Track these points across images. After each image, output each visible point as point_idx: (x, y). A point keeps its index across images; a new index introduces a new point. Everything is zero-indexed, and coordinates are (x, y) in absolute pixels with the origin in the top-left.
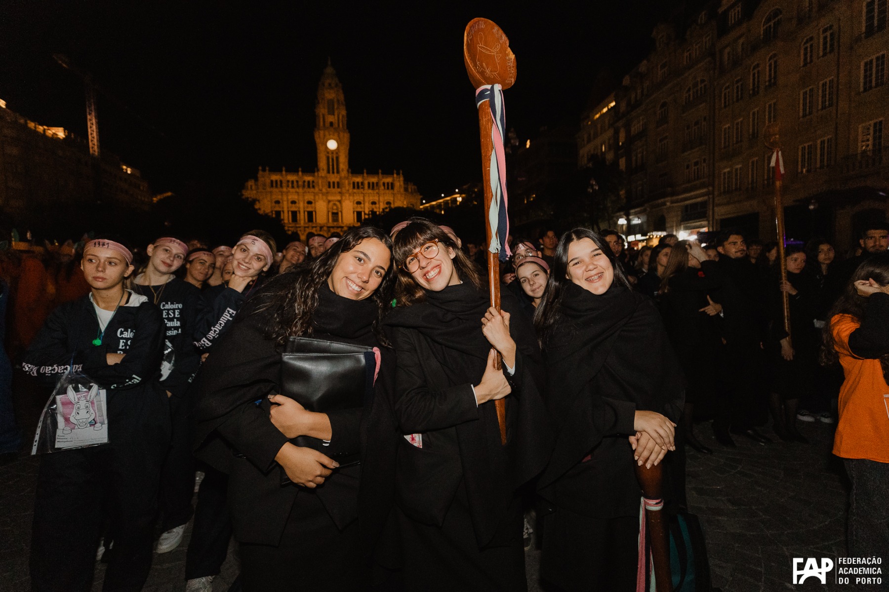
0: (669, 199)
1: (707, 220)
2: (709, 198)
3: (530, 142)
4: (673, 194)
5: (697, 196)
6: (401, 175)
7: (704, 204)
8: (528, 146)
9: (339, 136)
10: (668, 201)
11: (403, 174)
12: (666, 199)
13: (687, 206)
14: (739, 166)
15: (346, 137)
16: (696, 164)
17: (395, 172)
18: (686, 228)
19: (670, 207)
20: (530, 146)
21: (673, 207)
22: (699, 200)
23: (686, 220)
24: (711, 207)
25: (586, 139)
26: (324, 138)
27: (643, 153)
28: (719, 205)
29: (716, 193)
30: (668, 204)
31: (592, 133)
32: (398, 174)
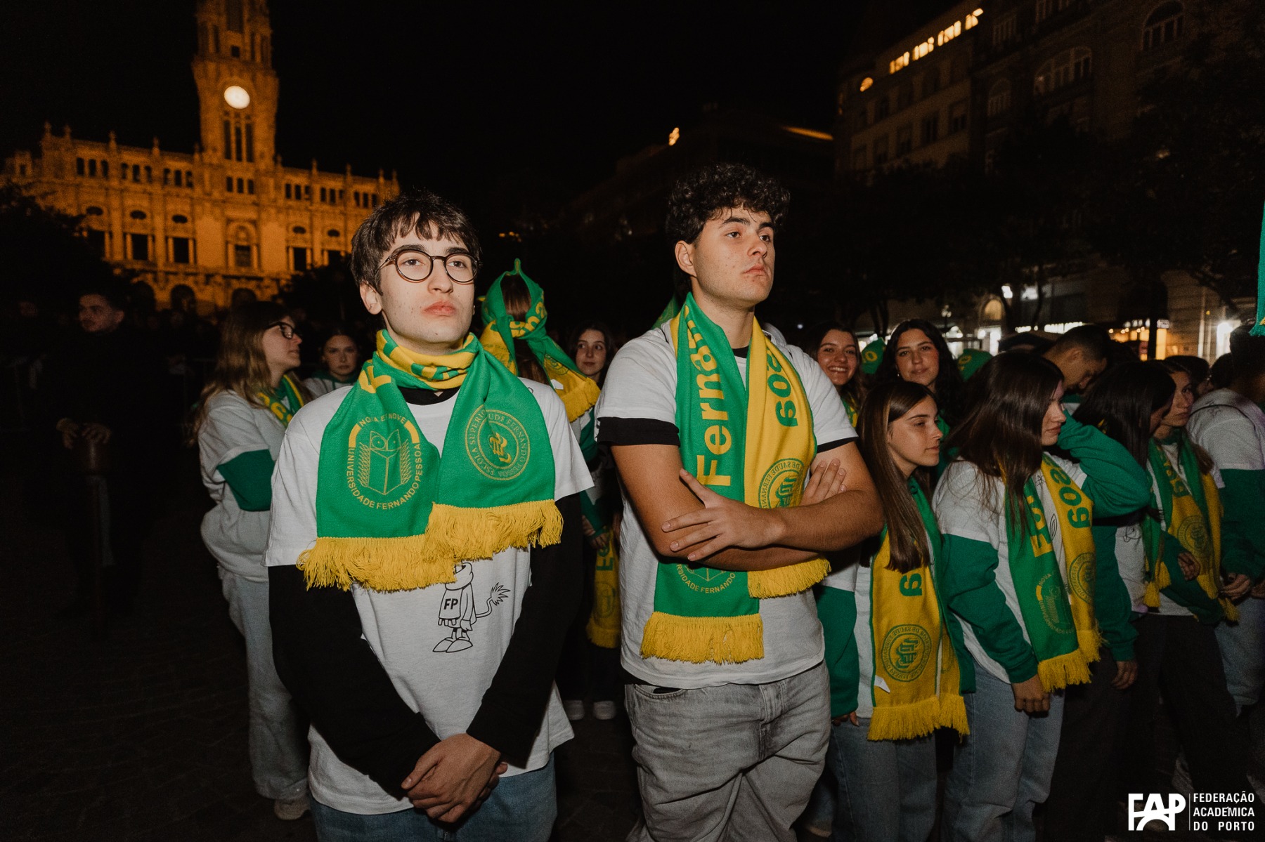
3: (680, 133)
6: (394, 180)
8: (672, 142)
9: (253, 79)
11: (398, 179)
15: (270, 85)
17: (381, 172)
20: (678, 141)
26: (217, 80)
32: (388, 177)
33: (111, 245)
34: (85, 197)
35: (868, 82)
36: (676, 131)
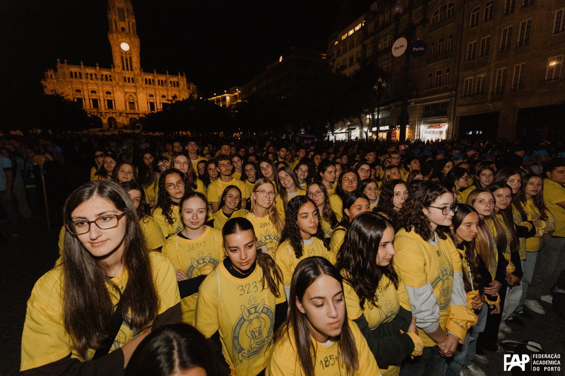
0: (414, 100)
1: (448, 117)
2: (451, 100)
3: (282, 58)
4: (417, 97)
5: (439, 99)
6: (184, 76)
7: (446, 104)
8: (280, 61)
9: (130, 40)
10: (412, 102)
11: (185, 76)
12: (412, 100)
13: (428, 106)
14: (483, 76)
15: (137, 41)
16: (439, 73)
17: (179, 73)
18: (425, 123)
19: (413, 106)
20: (282, 60)
21: (416, 106)
22: (441, 101)
23: (426, 117)
24: (453, 107)
25: (335, 54)
26: (117, 40)
27: (388, 64)
28: (460, 105)
29: (459, 96)
30: (413, 104)
31: (341, 50)
32: (182, 75)
33: (100, 104)
34: (90, 87)
35: (337, 43)
36: (281, 57)
